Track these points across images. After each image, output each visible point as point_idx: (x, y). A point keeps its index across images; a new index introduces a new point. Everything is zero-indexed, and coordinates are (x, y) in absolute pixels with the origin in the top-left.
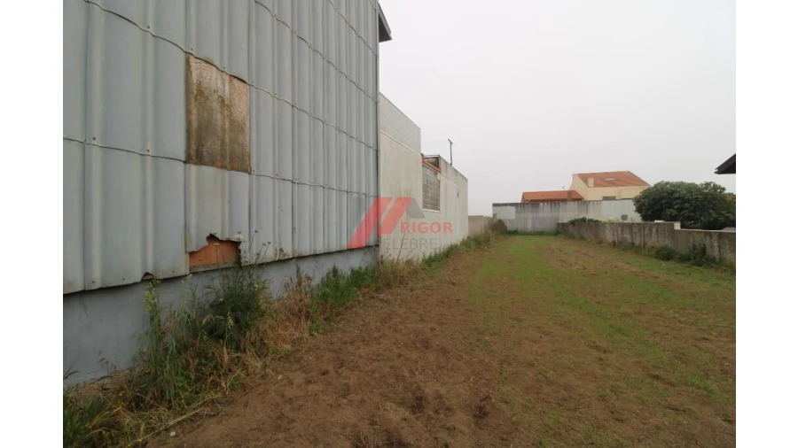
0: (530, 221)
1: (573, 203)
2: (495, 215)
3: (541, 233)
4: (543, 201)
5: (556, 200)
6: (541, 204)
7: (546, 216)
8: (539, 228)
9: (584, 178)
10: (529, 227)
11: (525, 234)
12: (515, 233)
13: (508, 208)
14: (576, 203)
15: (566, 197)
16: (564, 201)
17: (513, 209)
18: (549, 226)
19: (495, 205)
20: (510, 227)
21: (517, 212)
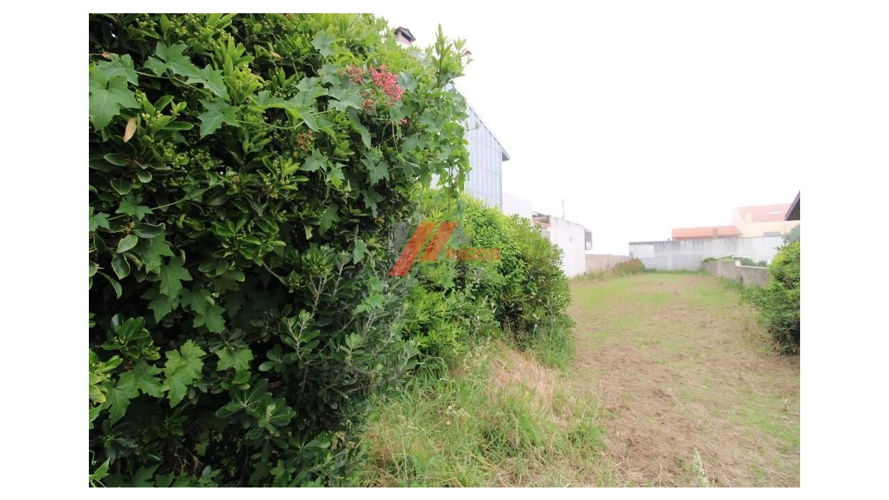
0: (669, 260)
1: (718, 241)
2: (631, 253)
3: (684, 272)
4: (685, 239)
5: (700, 238)
6: (682, 242)
7: (690, 255)
8: (680, 266)
9: (743, 211)
10: (670, 265)
11: (664, 272)
12: (653, 271)
13: (646, 246)
14: (723, 240)
15: (711, 234)
16: (709, 238)
17: (651, 247)
18: (693, 264)
19: (631, 244)
20: (648, 266)
21: (656, 250)
